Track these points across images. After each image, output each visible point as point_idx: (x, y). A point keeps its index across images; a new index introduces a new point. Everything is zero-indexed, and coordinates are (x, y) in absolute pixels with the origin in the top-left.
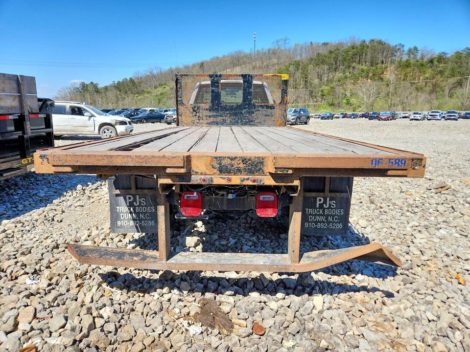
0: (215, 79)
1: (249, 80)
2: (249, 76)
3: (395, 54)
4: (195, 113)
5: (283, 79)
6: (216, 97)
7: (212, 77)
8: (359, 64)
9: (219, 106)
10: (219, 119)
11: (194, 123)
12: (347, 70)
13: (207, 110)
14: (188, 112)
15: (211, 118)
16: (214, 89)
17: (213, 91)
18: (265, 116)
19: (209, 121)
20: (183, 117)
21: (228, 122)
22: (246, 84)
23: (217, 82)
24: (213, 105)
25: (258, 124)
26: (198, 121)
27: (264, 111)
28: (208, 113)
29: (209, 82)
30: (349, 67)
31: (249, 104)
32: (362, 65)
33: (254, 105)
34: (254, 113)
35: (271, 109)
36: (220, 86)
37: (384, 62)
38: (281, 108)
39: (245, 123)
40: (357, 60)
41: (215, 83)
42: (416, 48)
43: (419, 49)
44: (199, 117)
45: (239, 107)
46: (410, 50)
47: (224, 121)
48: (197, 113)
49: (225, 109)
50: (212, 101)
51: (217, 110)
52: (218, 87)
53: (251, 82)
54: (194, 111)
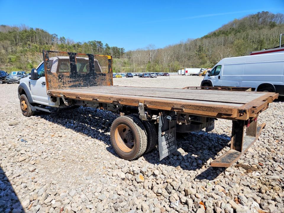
0: (72, 56)
1: (92, 58)
2: (92, 55)
3: (53, 39)
4: (60, 79)
5: (108, 58)
6: (73, 68)
7: (70, 54)
8: (33, 43)
9: (76, 74)
10: (77, 83)
11: (60, 87)
12: (25, 46)
13: (68, 77)
14: (55, 79)
15: (72, 83)
16: (72, 62)
17: (71, 64)
18: (102, 80)
19: (70, 85)
20: (52, 83)
21: (82, 84)
22: (91, 60)
23: (74, 58)
24: (72, 74)
25: (99, 85)
26: (63, 85)
27: (100, 77)
28: (69, 79)
29: (68, 57)
30: (26, 44)
31: (93, 73)
32: (34, 43)
33: (96, 74)
34: (96, 79)
35: (104, 76)
36: (76, 60)
37: (48, 43)
38: (109, 75)
39: (92, 85)
40: (30, 40)
41: (72, 59)
42: (64, 38)
43: (66, 38)
44: (63, 82)
45: (88, 75)
46: (61, 38)
47: (80, 84)
48: (61, 79)
49: (79, 76)
50: (71, 71)
51: (75, 77)
52: (74, 61)
53: (93, 59)
54: (60, 78)
